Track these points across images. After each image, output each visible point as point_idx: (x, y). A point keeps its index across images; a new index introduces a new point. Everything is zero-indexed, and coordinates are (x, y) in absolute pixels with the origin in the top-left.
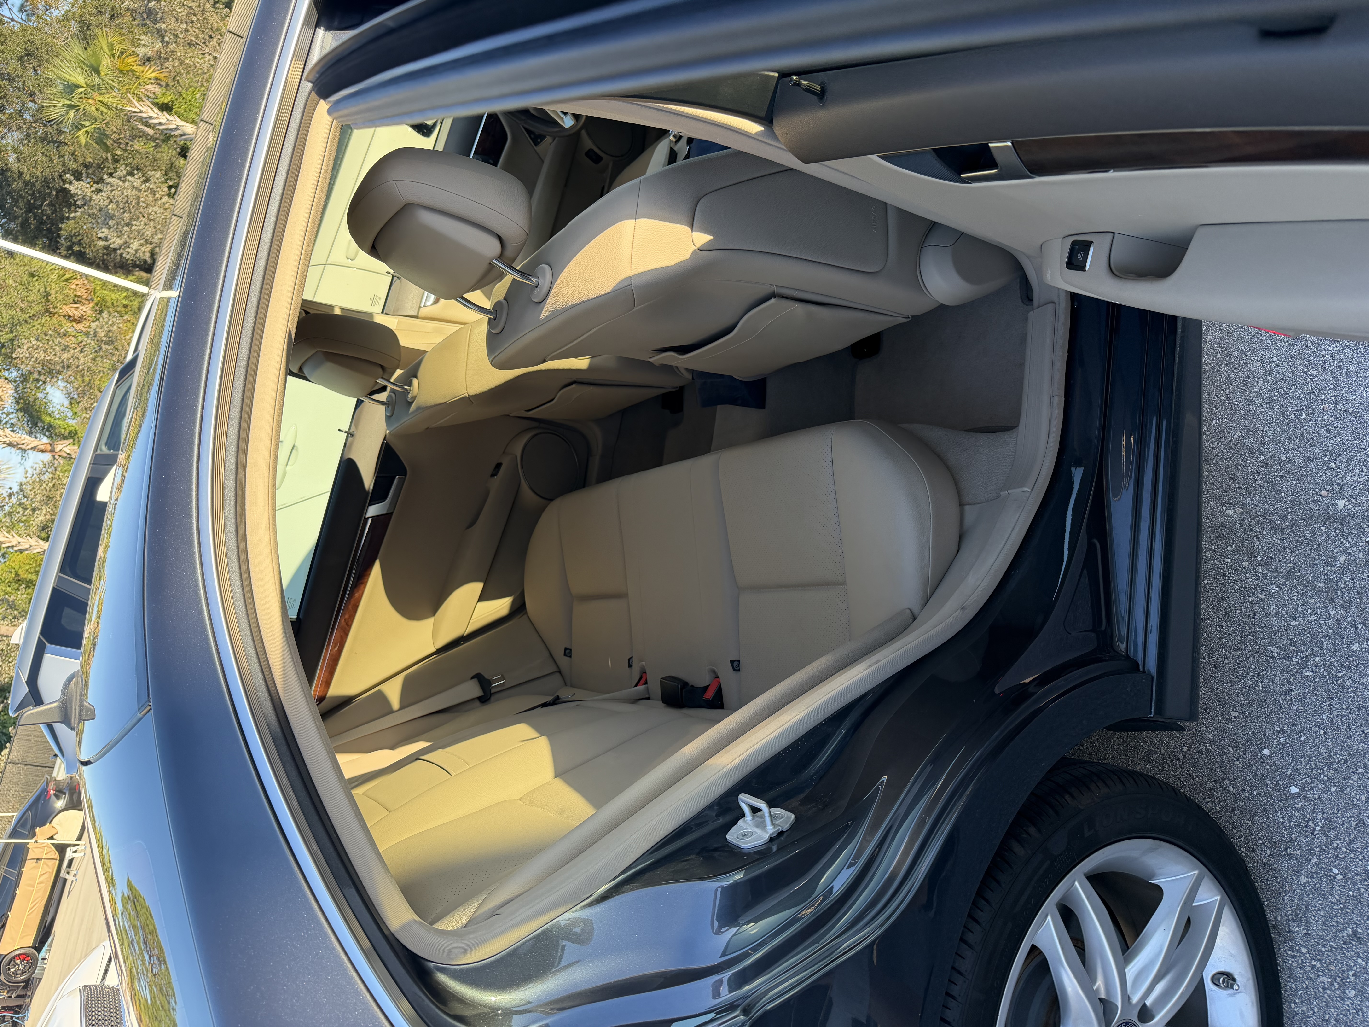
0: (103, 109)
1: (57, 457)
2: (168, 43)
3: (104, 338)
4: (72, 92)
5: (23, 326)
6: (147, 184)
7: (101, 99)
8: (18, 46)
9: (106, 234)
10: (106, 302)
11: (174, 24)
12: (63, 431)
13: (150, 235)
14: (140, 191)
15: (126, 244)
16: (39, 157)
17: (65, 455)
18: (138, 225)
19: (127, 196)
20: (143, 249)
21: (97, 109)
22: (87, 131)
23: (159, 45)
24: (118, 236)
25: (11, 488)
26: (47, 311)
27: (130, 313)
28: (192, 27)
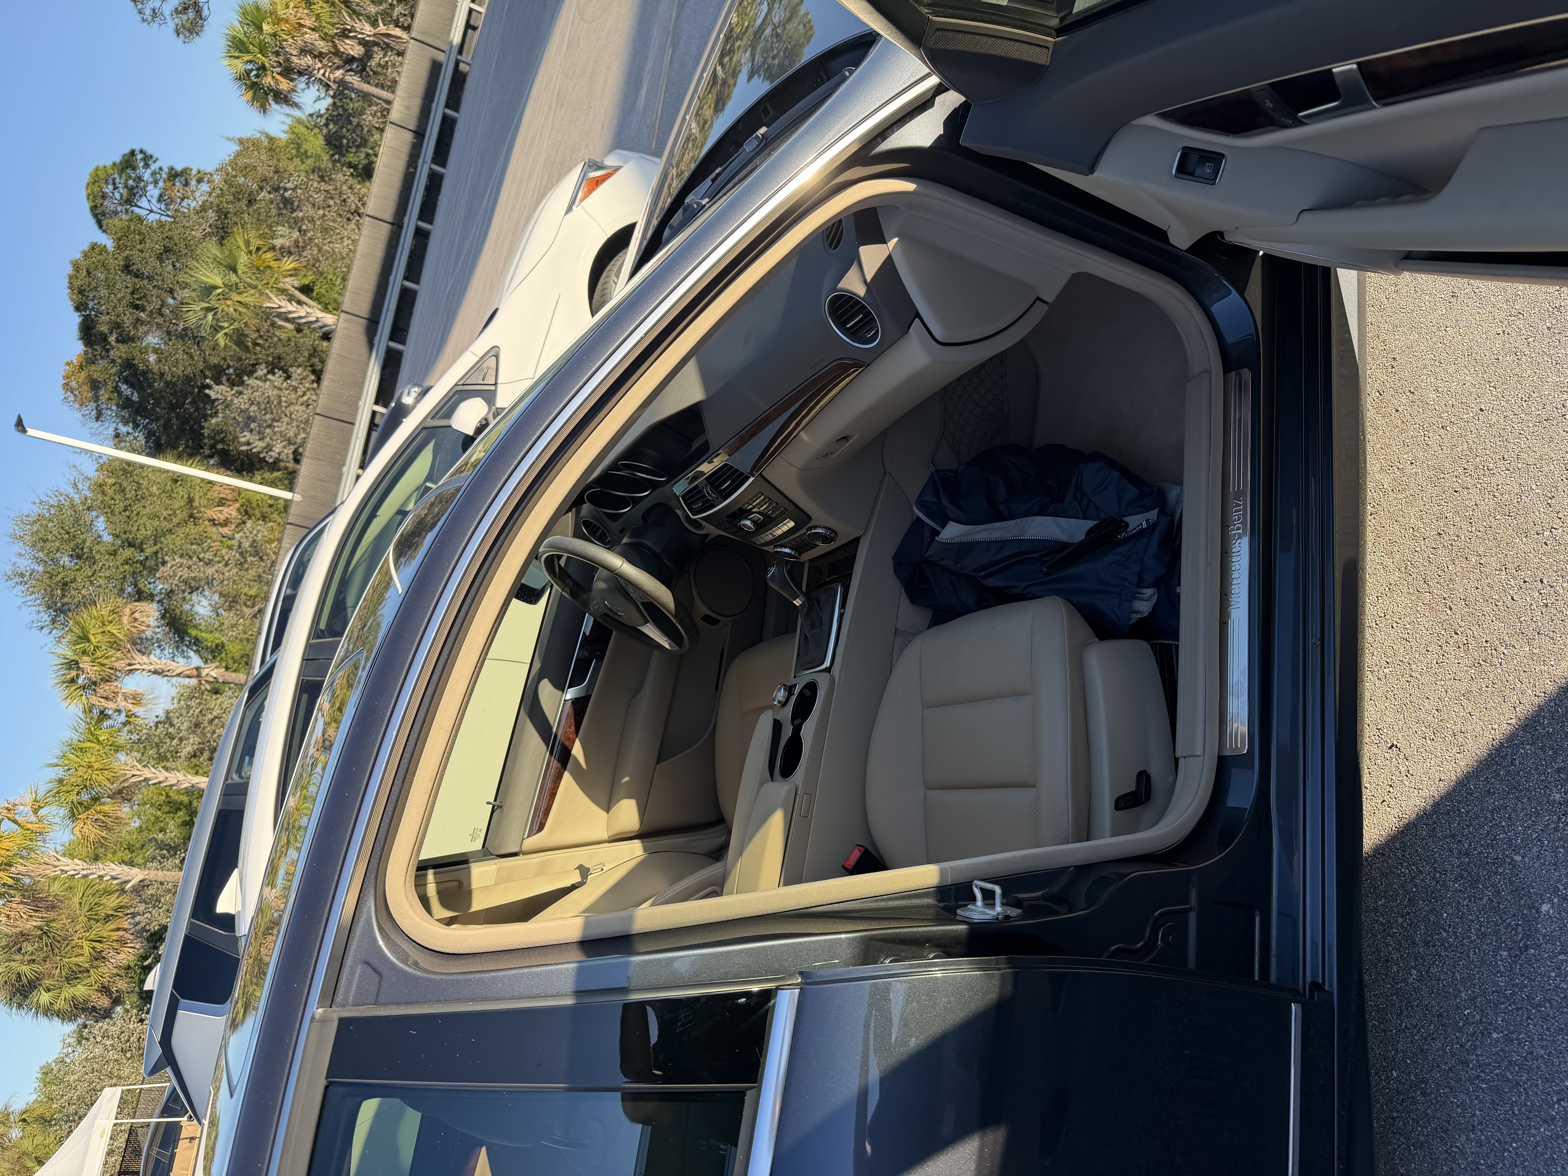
0: (241, 309)
1: (203, 682)
2: (305, 231)
3: (249, 549)
4: (210, 294)
5: (167, 536)
6: (289, 381)
7: (239, 298)
8: (156, 243)
9: (248, 437)
10: (251, 504)
11: (311, 212)
12: (209, 644)
13: (293, 435)
14: (280, 389)
15: (269, 448)
16: (180, 355)
17: (211, 679)
18: (279, 427)
19: (268, 397)
20: (286, 451)
21: (235, 310)
22: (226, 334)
23: (296, 234)
24: (260, 440)
25: (157, 717)
26: (191, 516)
27: (276, 513)
28: (329, 211)
